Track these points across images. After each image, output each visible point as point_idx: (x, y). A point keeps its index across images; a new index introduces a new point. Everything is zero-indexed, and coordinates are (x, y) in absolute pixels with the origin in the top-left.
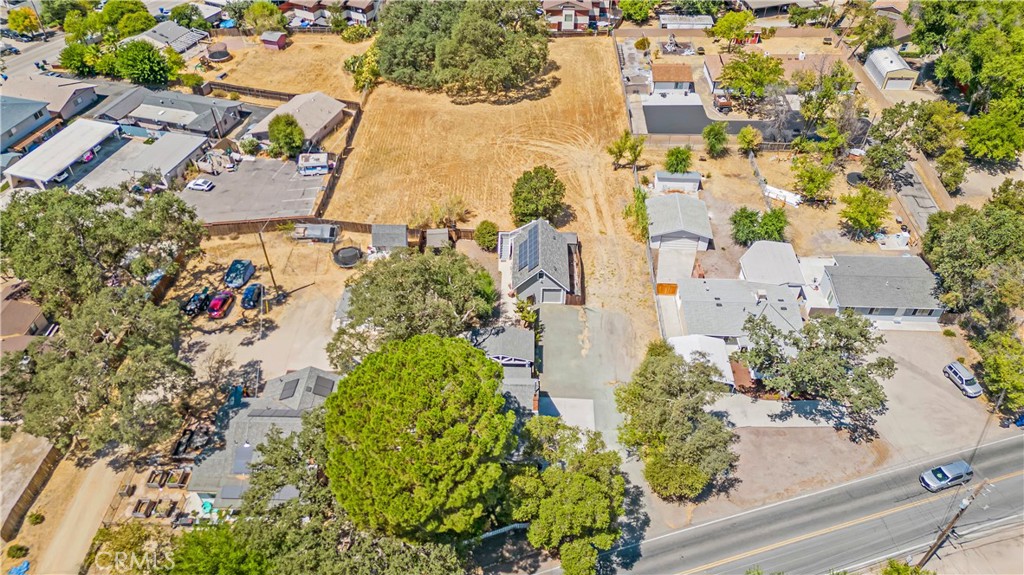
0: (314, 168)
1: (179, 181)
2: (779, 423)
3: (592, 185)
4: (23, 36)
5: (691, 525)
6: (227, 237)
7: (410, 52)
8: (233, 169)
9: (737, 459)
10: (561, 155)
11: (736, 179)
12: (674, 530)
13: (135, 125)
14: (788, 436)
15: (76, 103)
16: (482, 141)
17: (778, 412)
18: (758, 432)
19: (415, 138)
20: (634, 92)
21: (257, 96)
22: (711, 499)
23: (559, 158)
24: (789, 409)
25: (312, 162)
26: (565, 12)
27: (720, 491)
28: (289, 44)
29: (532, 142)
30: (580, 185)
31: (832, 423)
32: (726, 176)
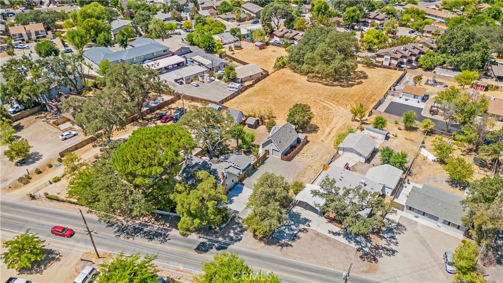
0: (233, 88)
1: (190, 81)
2: (331, 236)
3: (336, 123)
4: (186, 30)
5: (256, 250)
6: (188, 101)
7: (297, 56)
8: (209, 82)
9: (299, 238)
10: (333, 109)
11: (410, 142)
12: (248, 248)
13: (192, 62)
14: (331, 242)
15: (181, 52)
16: (305, 96)
17: (335, 232)
18: (318, 234)
19: (281, 88)
20: (392, 95)
21: (238, 62)
22: (274, 246)
23: (332, 110)
24: (341, 233)
25: (233, 86)
26: (385, 57)
27: (280, 245)
28: (264, 48)
29: (326, 102)
30: (331, 122)
31: (357, 247)
32: (406, 139)
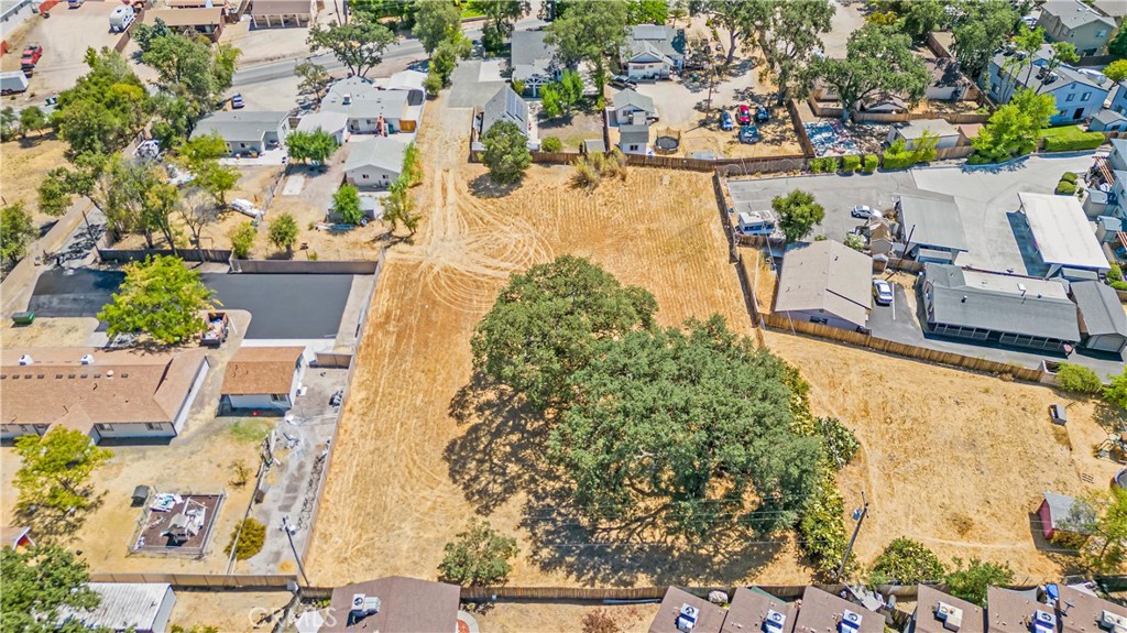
3: (445, 219)
